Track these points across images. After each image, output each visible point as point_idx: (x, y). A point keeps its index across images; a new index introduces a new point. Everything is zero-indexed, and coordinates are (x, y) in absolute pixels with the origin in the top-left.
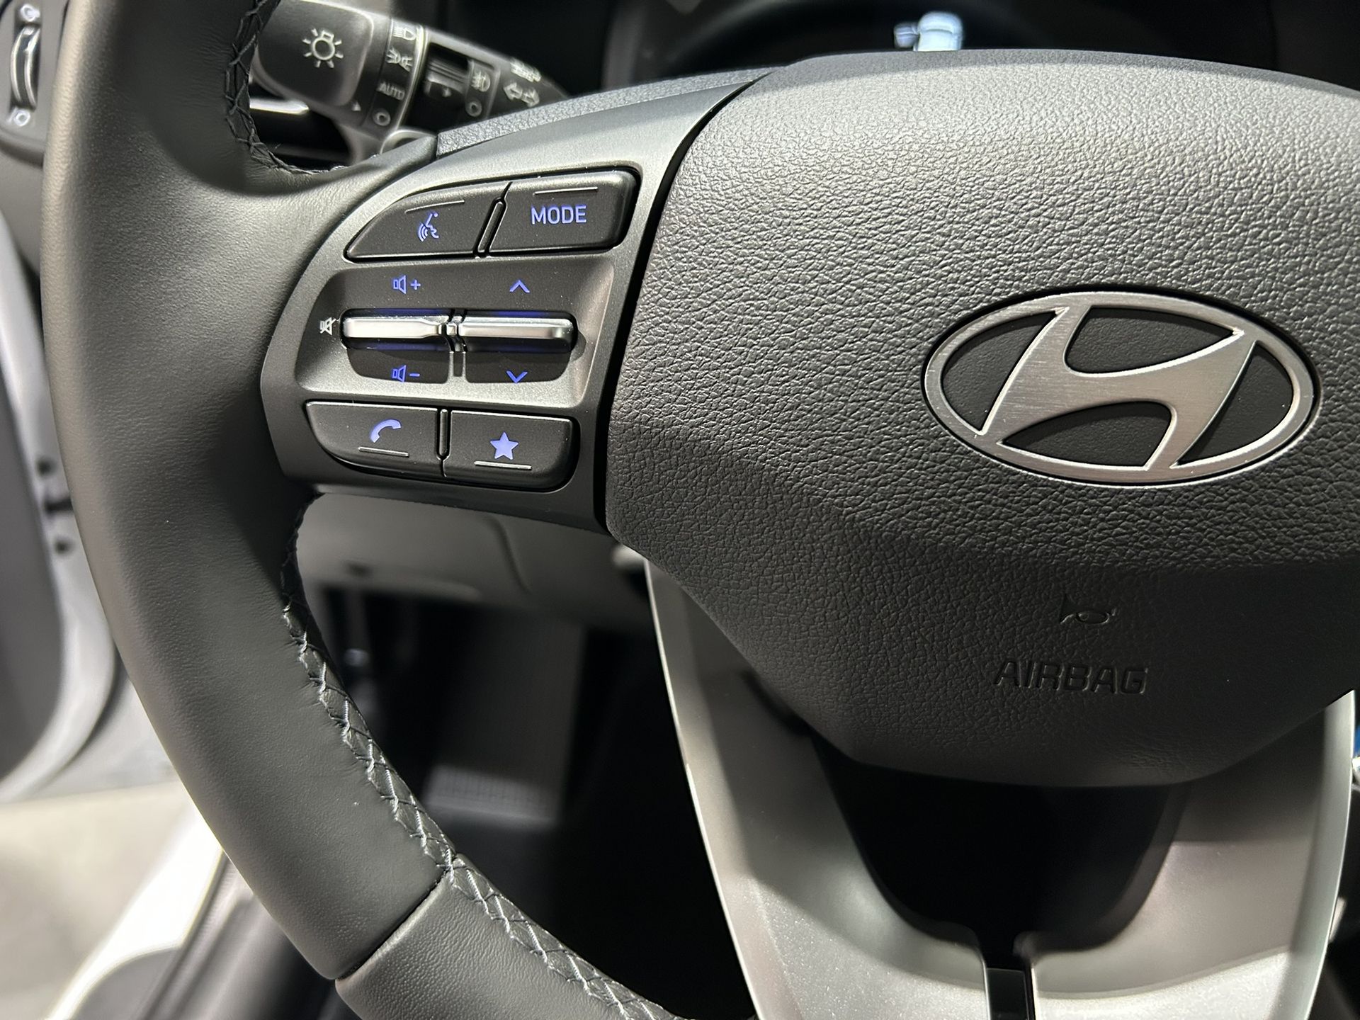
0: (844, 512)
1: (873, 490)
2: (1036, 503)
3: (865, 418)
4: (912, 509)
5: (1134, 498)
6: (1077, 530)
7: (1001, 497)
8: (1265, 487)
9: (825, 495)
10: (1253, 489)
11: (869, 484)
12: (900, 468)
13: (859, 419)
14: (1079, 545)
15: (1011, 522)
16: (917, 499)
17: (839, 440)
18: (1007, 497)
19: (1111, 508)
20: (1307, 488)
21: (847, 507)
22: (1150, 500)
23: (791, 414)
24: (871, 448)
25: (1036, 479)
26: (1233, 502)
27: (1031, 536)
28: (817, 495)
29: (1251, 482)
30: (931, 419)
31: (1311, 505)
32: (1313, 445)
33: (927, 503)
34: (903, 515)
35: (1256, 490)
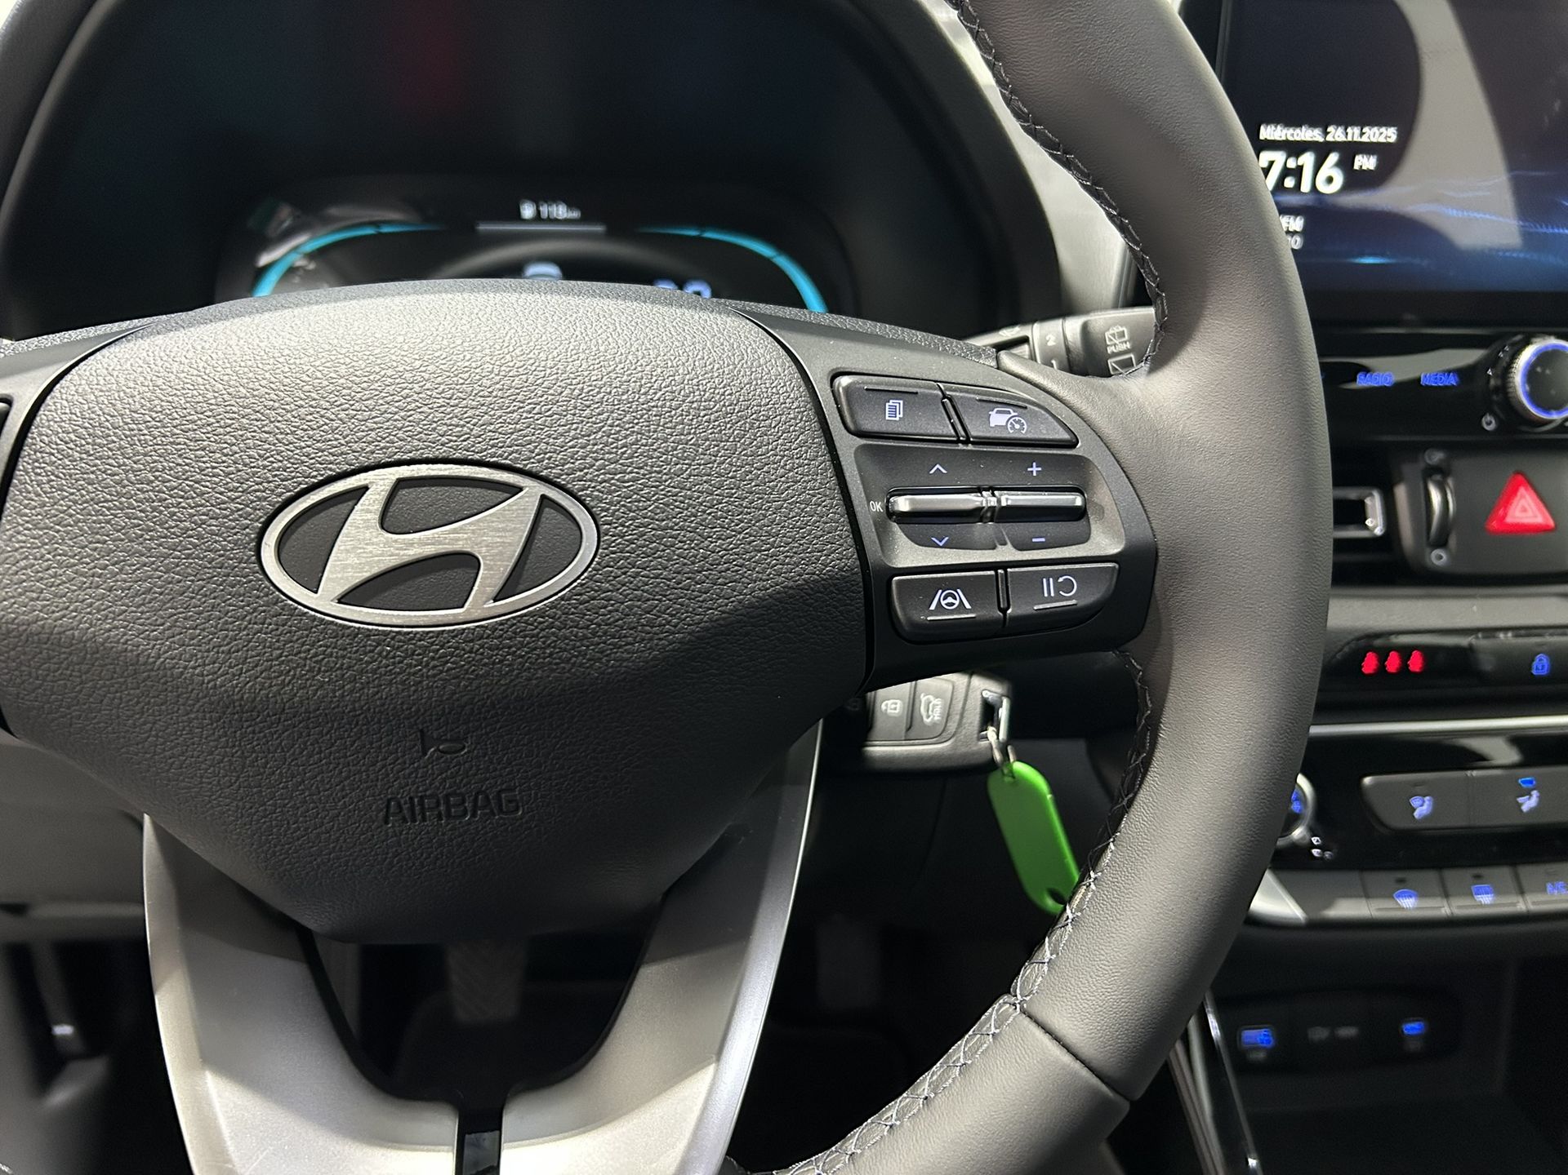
0: (206, 681)
1: (227, 657)
2: (372, 651)
3: (211, 593)
4: (265, 670)
5: (456, 636)
6: (412, 670)
7: (340, 649)
8: (567, 614)
9: (185, 668)
10: (557, 616)
11: (223, 652)
12: (248, 635)
13: (206, 596)
14: (417, 684)
15: (353, 671)
16: (267, 661)
17: (191, 616)
18: (346, 649)
19: (438, 647)
20: (602, 610)
21: (207, 675)
22: (470, 635)
23: (146, 598)
24: (219, 619)
25: (368, 630)
26: (543, 630)
27: (373, 681)
28: (179, 668)
29: (554, 610)
30: (269, 588)
31: (610, 624)
32: (601, 574)
33: (277, 663)
34: (257, 678)
35: (559, 618)
